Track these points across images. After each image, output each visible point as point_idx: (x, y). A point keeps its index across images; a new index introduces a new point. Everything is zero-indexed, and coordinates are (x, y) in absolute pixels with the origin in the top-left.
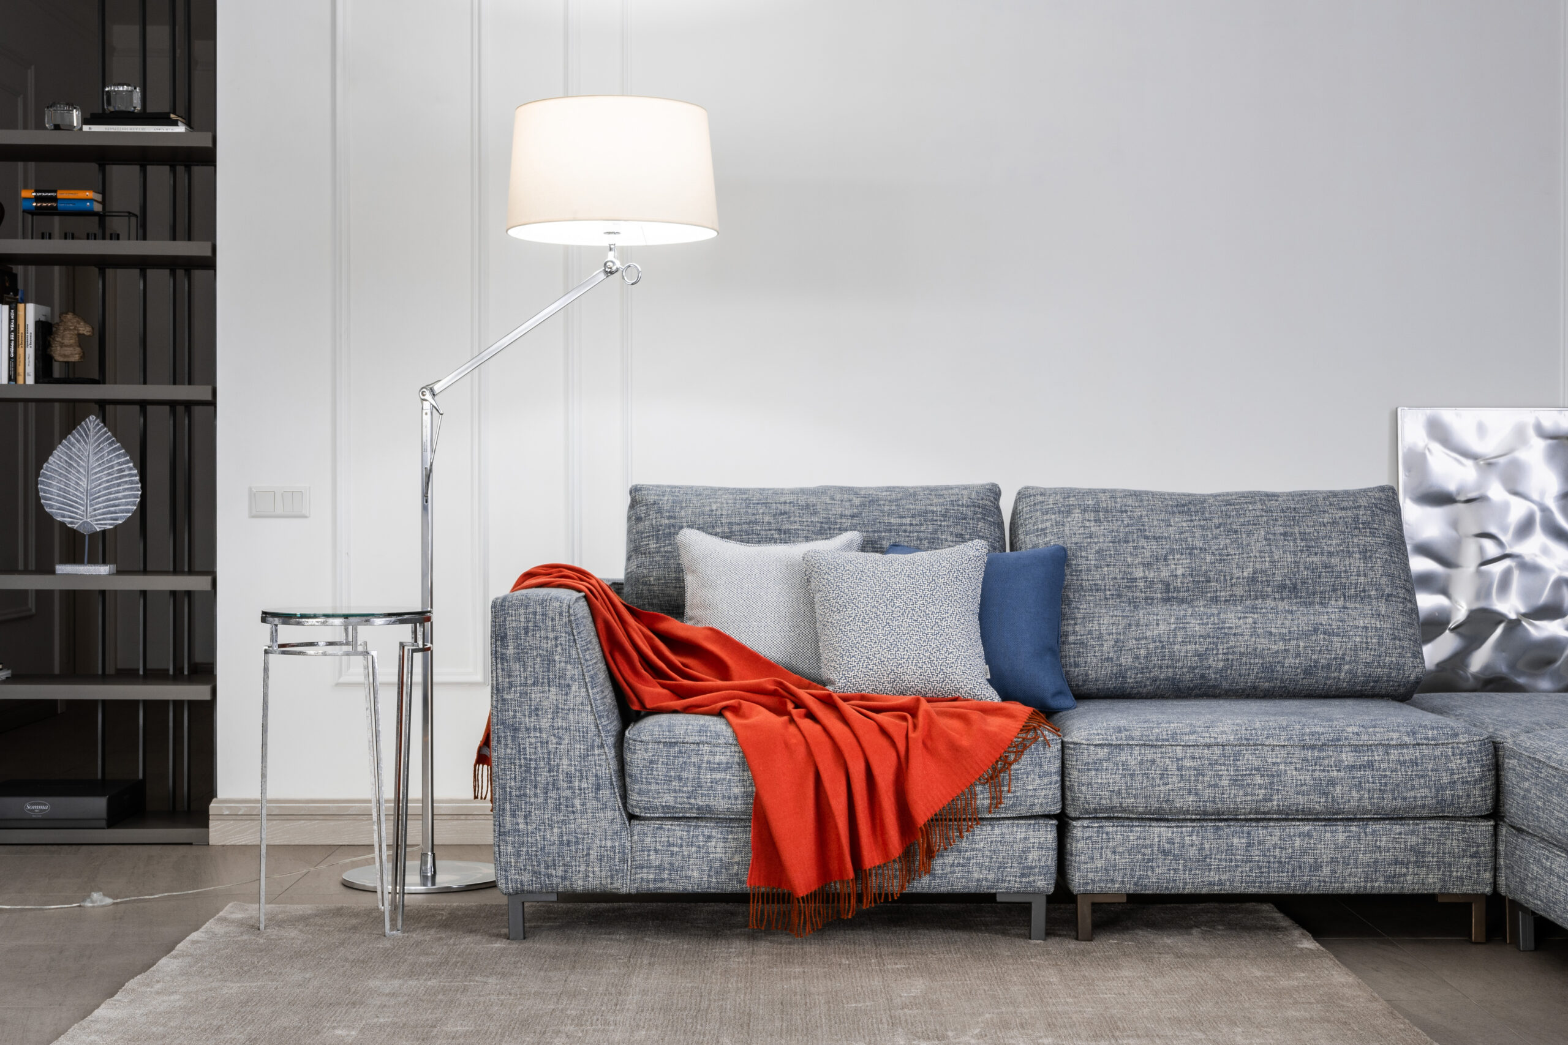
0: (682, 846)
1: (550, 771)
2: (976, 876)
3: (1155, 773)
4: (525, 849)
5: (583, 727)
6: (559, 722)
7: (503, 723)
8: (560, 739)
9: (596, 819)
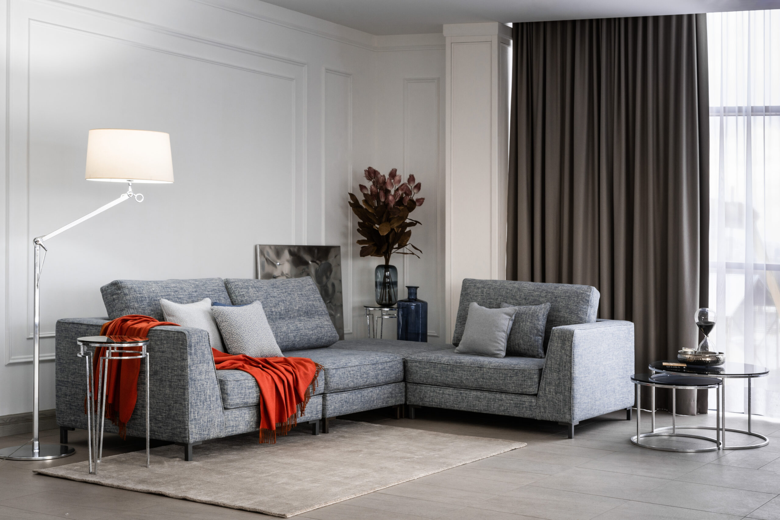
0: (238, 418)
1: (205, 395)
4: (197, 426)
5: (213, 378)
7: (191, 379)
8: (207, 383)
9: (216, 411)
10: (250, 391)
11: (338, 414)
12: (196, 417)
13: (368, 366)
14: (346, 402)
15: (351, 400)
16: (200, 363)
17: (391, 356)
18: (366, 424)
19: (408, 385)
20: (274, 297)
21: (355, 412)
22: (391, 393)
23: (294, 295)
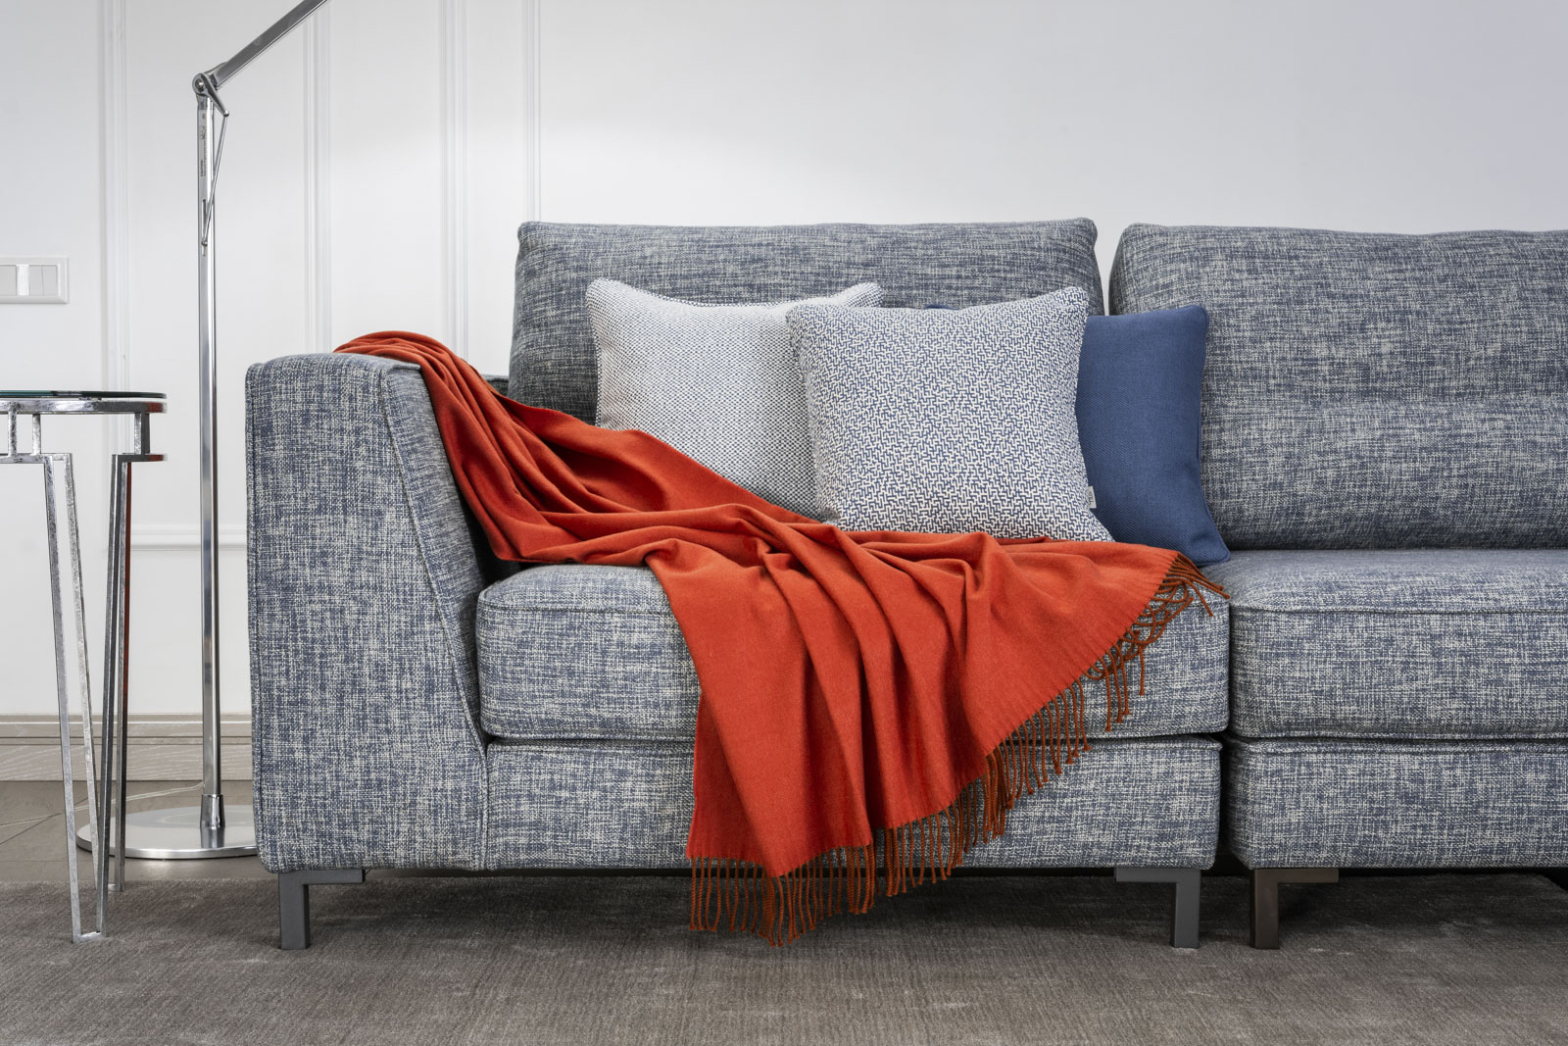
0: (575, 789)
1: (346, 661)
2: (1081, 838)
3: (1394, 660)
4: (304, 795)
5: (405, 584)
6: (363, 576)
8: (366, 605)
9: (428, 743)
11: (1347, 858)
14: (1409, 799)
20: (1349, 297)
23: (1495, 292)
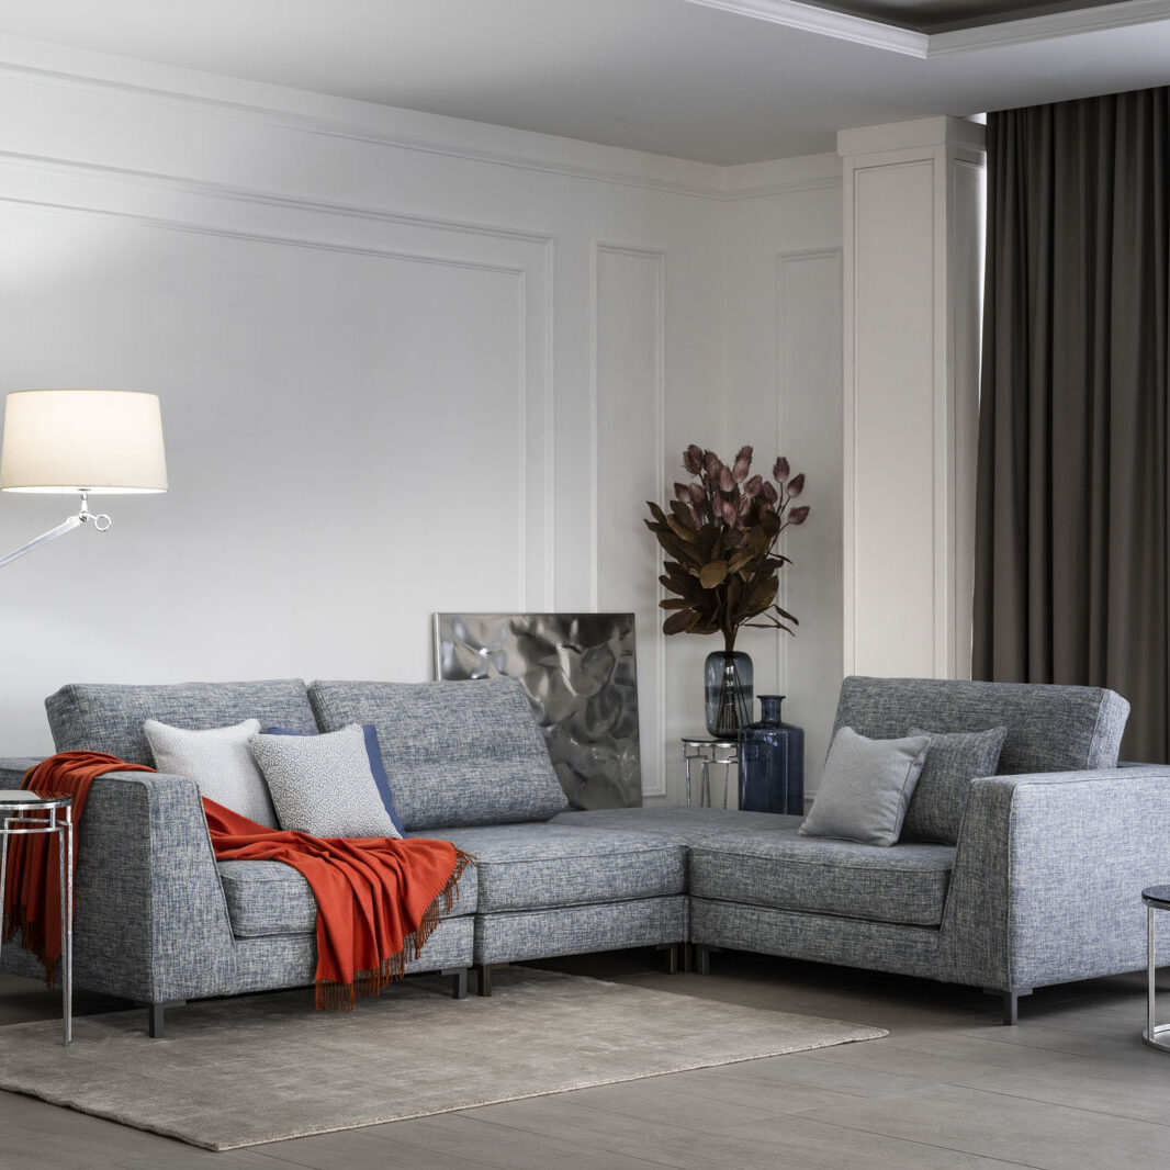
0: (268, 956)
1: (188, 909)
3: (530, 880)
5: (208, 875)
6: (194, 872)
7: (157, 875)
8: (195, 884)
9: (216, 942)
10: (295, 903)
11: (513, 958)
12: (170, 952)
13: (590, 861)
14: (532, 933)
15: (546, 930)
16: (178, 845)
17: (653, 840)
18: (587, 980)
19: (694, 902)
20: (416, 717)
21: (556, 954)
22: (650, 918)
23: (464, 713)
